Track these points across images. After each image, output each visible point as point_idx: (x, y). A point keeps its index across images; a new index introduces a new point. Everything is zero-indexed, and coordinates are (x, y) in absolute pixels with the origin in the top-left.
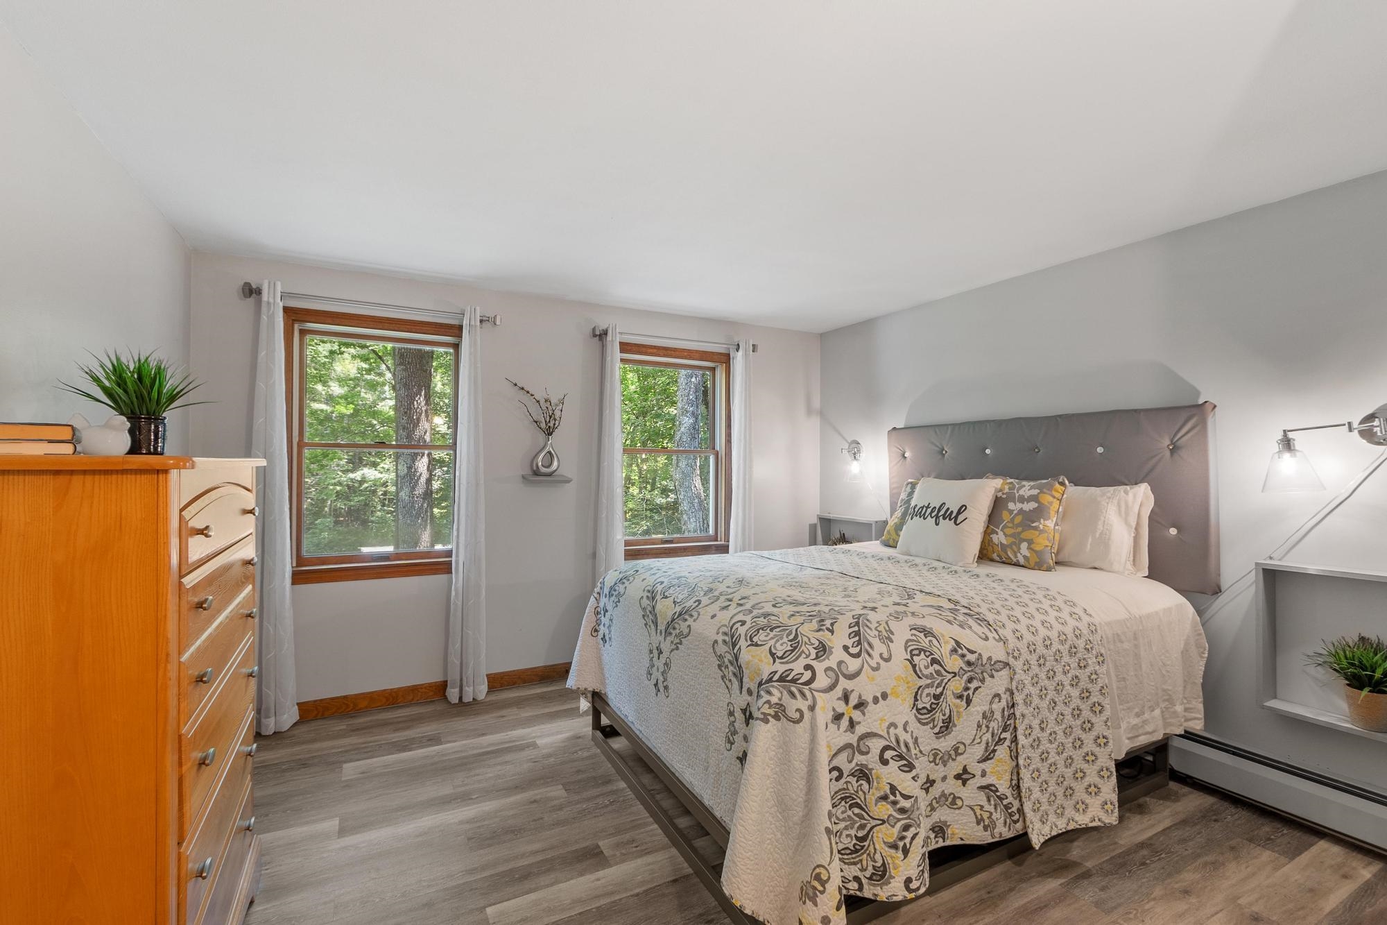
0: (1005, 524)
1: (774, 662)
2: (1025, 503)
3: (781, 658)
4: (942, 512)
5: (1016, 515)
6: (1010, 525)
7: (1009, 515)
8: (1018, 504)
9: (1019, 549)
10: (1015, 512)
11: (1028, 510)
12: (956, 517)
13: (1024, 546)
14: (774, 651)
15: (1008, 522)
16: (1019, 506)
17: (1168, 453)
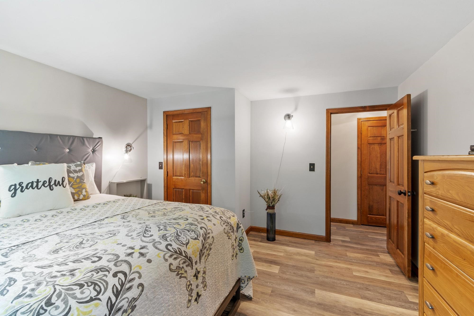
0: (72, 183)
1: (198, 239)
2: (78, 173)
3: (198, 237)
4: (52, 183)
5: (76, 179)
6: (76, 183)
7: (73, 179)
8: (75, 174)
9: (82, 192)
10: (75, 177)
11: (80, 176)
12: (62, 184)
13: (84, 190)
14: (194, 238)
15: (74, 182)
16: (76, 175)
17: (91, 153)
